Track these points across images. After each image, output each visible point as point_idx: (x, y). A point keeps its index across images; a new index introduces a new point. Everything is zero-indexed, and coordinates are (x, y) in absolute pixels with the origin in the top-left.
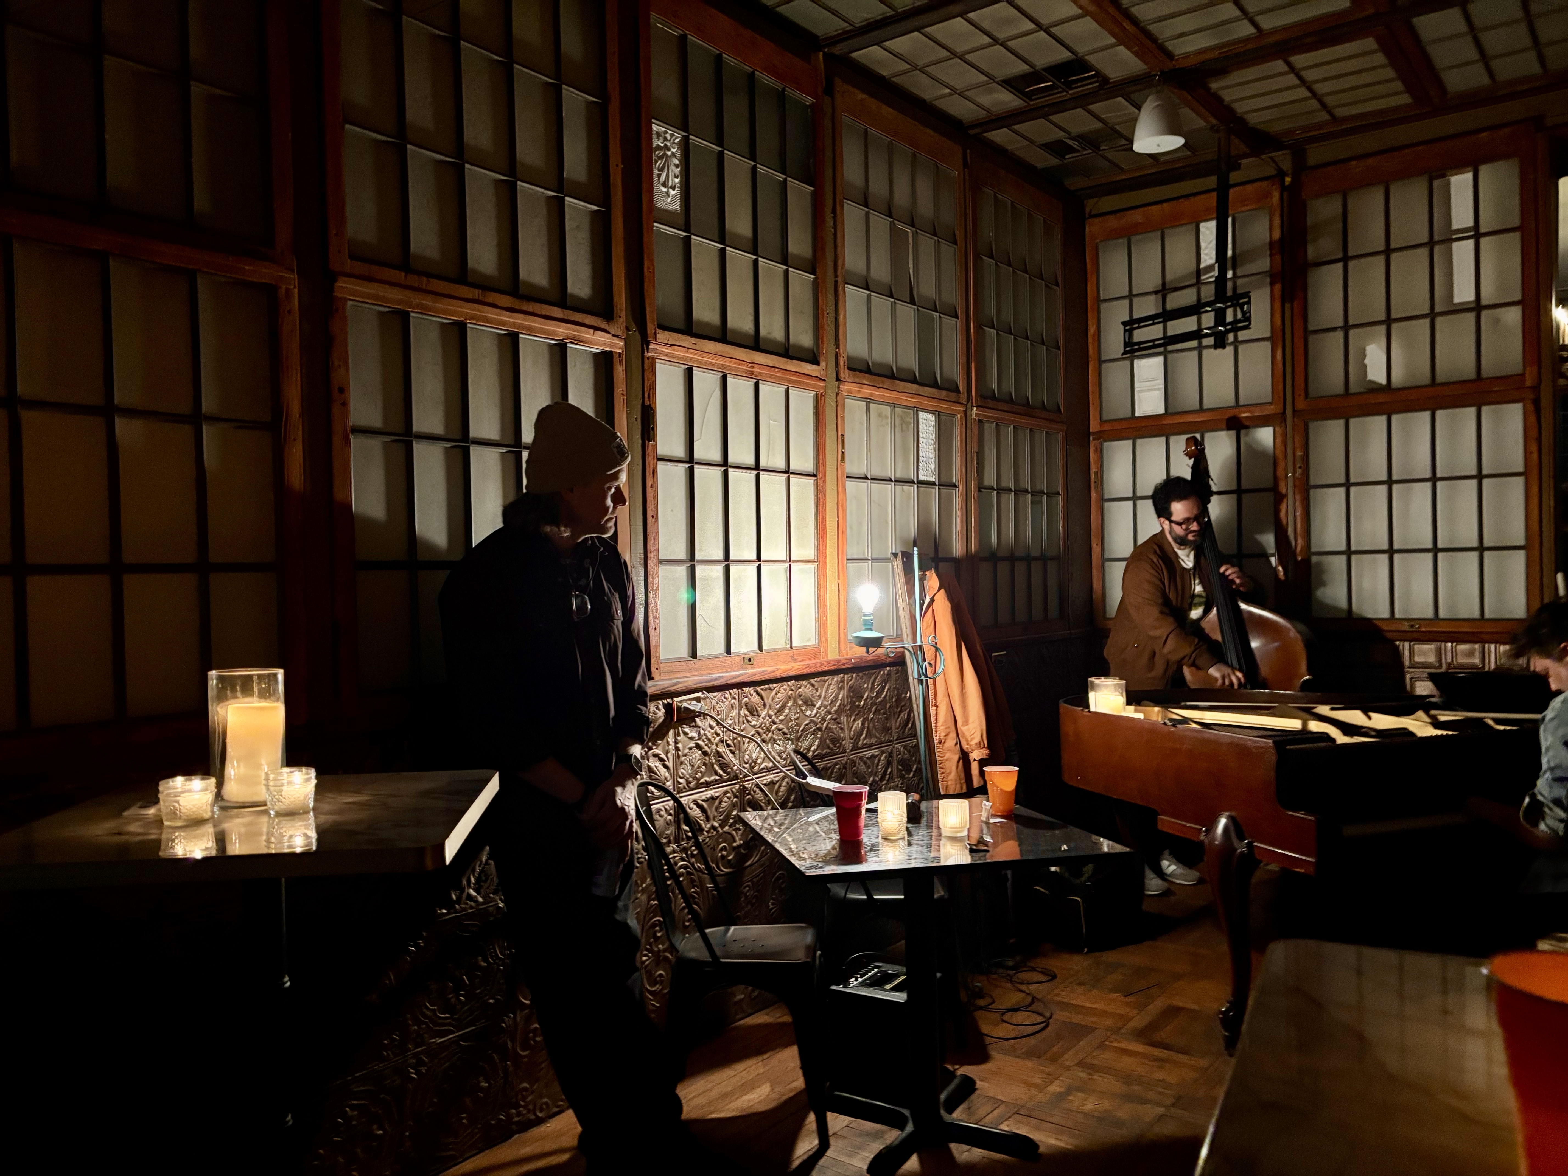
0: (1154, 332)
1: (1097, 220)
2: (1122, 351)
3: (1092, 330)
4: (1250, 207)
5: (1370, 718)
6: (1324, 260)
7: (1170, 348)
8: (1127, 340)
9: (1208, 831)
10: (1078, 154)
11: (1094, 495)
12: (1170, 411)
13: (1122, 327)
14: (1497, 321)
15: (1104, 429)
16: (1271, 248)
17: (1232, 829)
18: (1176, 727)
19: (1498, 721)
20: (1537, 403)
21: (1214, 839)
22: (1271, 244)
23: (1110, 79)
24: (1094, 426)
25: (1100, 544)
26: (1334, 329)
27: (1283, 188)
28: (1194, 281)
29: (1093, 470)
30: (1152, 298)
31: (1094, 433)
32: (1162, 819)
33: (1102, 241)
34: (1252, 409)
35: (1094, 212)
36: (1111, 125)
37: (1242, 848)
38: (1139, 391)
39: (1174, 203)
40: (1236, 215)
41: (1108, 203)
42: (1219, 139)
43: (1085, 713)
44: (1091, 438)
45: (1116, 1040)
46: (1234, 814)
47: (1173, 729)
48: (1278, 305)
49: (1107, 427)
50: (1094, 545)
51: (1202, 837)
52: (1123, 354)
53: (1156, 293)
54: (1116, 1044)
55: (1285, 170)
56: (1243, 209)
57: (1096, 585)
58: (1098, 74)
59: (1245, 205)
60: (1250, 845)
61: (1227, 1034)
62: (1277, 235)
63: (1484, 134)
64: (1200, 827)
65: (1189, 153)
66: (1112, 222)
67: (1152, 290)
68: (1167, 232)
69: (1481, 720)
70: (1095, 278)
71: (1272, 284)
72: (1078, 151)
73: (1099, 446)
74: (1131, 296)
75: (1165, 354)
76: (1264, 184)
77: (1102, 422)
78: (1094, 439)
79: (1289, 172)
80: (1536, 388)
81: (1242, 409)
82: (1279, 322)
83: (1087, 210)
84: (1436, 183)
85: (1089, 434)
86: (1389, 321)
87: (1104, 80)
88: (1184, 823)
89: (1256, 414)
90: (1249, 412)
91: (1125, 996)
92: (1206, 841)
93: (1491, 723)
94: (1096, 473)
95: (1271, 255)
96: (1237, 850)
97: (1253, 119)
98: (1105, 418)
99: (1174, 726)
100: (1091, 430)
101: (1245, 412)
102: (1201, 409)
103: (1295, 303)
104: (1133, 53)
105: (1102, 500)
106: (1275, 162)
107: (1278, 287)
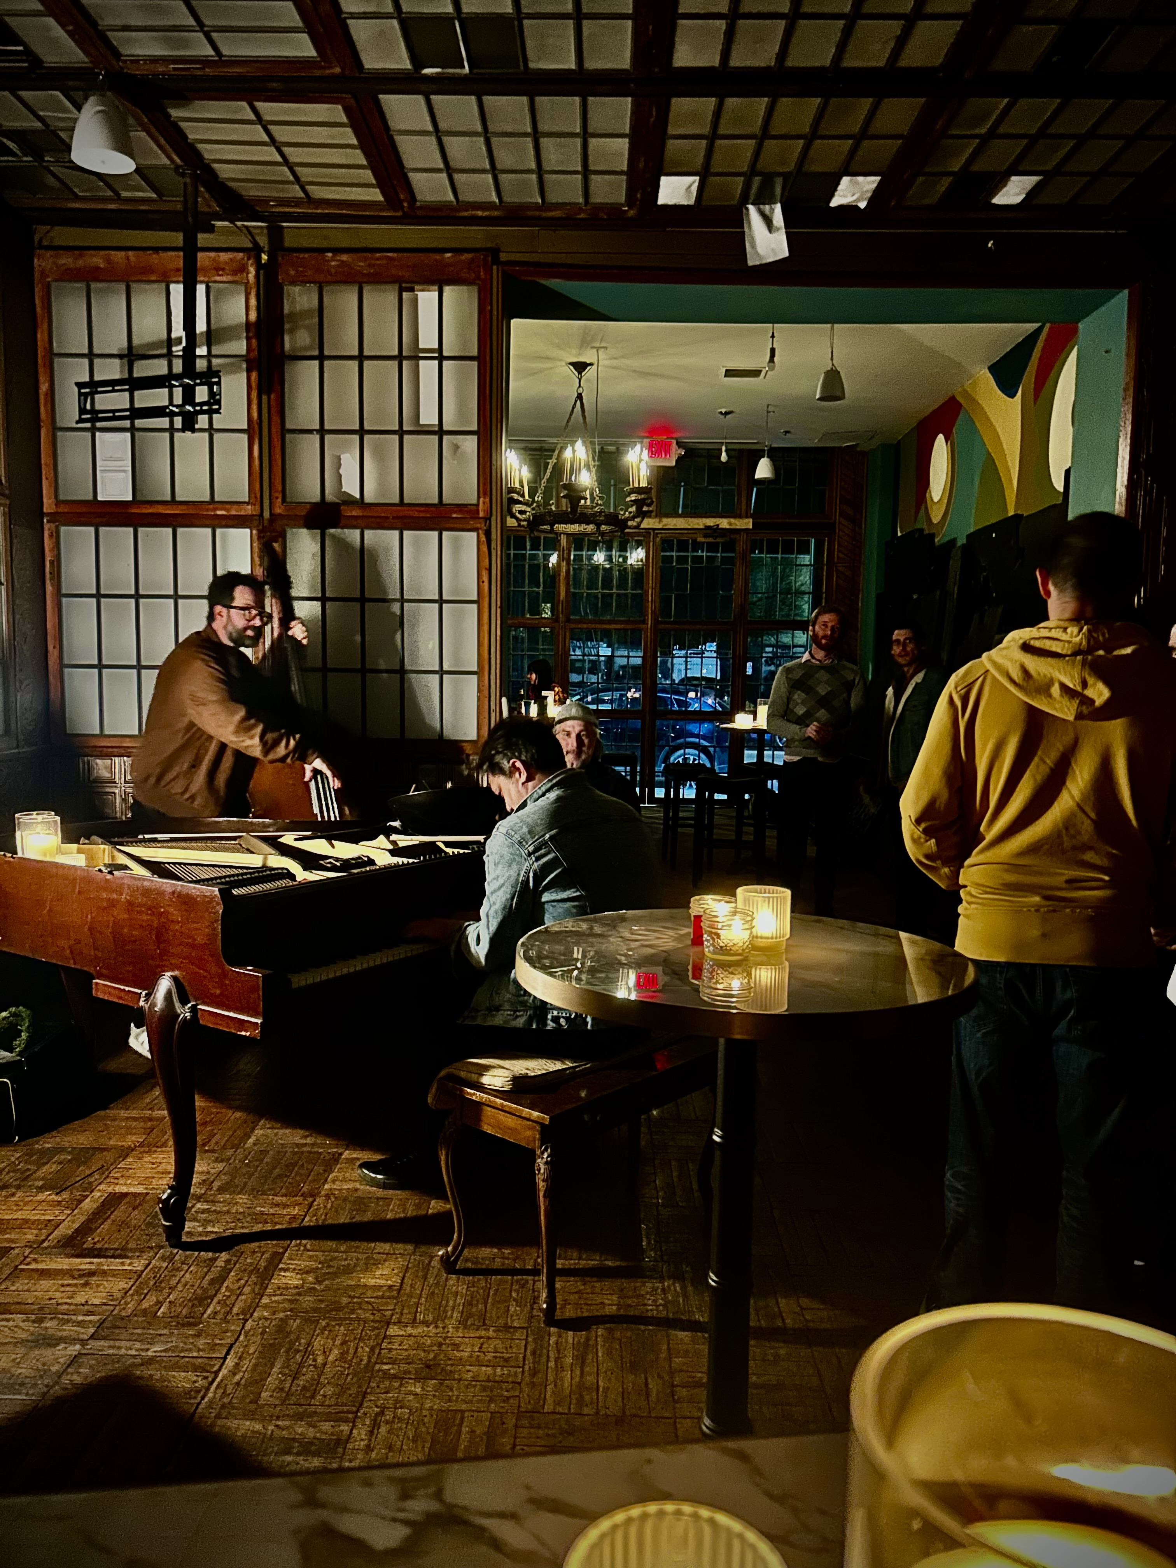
0: (119, 400)
1: (49, 253)
2: (77, 418)
3: (44, 387)
4: (224, 279)
5: (333, 846)
6: (299, 354)
7: (139, 423)
8: (82, 406)
9: (148, 996)
10: (14, 159)
11: (49, 588)
12: (138, 498)
13: (76, 389)
14: (456, 447)
15: (59, 510)
16: (247, 331)
17: (174, 991)
18: (113, 874)
19: (448, 844)
20: (488, 534)
21: (153, 1005)
22: (248, 324)
23: (43, 62)
24: (48, 504)
25: (58, 647)
26: (310, 432)
27: (259, 266)
28: (165, 351)
29: (48, 558)
30: (117, 361)
31: (48, 514)
32: (97, 984)
33: (56, 280)
34: (228, 506)
35: (45, 243)
36: (53, 128)
37: (184, 1012)
38: (101, 471)
39: (141, 253)
40: (210, 284)
41: (63, 235)
42: (185, 184)
43: (7, 859)
44: (45, 521)
45: (35, 1260)
46: (176, 973)
47: (109, 877)
48: (254, 394)
49: (63, 509)
50: (50, 648)
51: (142, 1003)
52: (77, 422)
53: (120, 356)
54: (33, 1266)
55: (262, 245)
56: (218, 278)
57: (54, 695)
58: (28, 53)
59: (219, 275)
60: (194, 1009)
61: (167, 1224)
62: (253, 316)
63: (449, 255)
64: (139, 991)
65: (155, 196)
66: (66, 260)
67: (115, 352)
68: (134, 286)
69: (433, 843)
70: (46, 325)
71: (249, 371)
72: (14, 154)
73: (54, 529)
74: (91, 356)
75: (132, 430)
76: (241, 255)
77: (58, 502)
78: (48, 521)
79: (266, 249)
80: (488, 519)
81: (216, 506)
82: (255, 415)
83: (36, 238)
84: (405, 295)
85: (42, 514)
86: (362, 432)
87: (35, 61)
88: (122, 987)
89: (233, 513)
90: (225, 509)
91: (57, 1194)
92: (147, 1006)
93: (442, 846)
94: (52, 562)
95: (248, 339)
96: (179, 1016)
97: (225, 172)
98: (62, 497)
99: (110, 873)
100: (45, 511)
101: (221, 509)
102: (173, 501)
103: (273, 396)
104: (67, 32)
105: (59, 595)
106: (250, 233)
107: (254, 375)
